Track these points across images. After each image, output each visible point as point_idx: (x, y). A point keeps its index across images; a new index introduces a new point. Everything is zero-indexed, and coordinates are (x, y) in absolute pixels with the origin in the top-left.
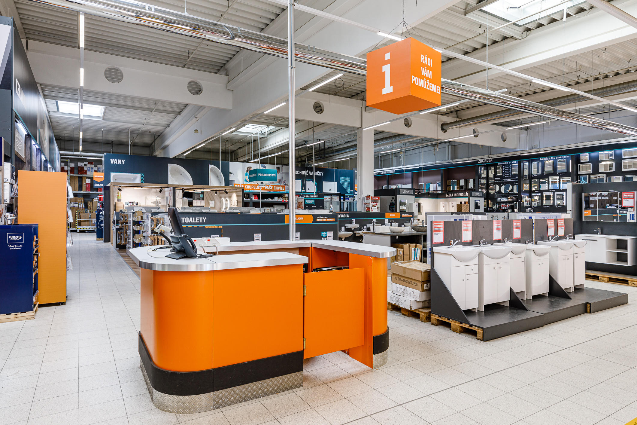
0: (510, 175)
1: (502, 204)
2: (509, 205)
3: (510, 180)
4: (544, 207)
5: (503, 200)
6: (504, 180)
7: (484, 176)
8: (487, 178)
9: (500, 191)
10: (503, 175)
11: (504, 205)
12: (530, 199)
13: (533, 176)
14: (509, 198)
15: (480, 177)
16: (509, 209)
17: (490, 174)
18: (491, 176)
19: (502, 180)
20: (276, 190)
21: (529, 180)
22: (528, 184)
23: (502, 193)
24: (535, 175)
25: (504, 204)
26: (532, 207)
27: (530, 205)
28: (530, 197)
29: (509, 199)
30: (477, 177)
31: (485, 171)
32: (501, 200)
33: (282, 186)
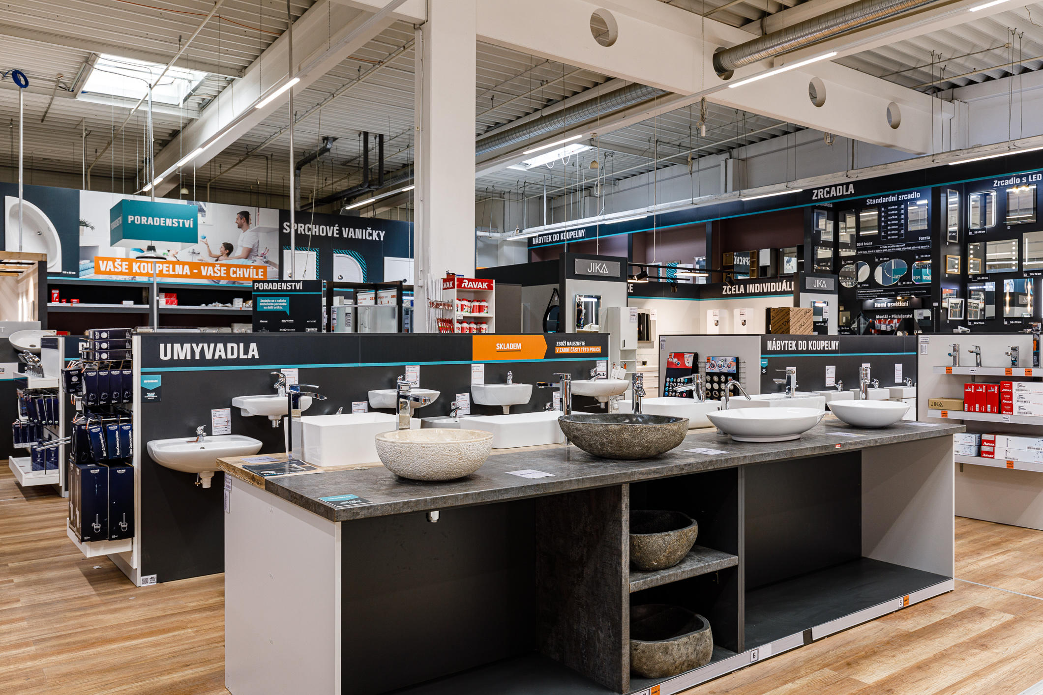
0: (903, 232)
1: (878, 317)
2: (899, 319)
3: (901, 247)
4: (1006, 323)
5: (883, 303)
6: (885, 249)
7: (828, 237)
8: (836, 245)
9: (871, 279)
10: (883, 234)
11: (885, 319)
12: (963, 300)
13: (970, 233)
14: (899, 298)
15: (817, 242)
16: (899, 329)
17: (842, 233)
18: (845, 237)
19: (878, 249)
20: (236, 277)
21: (961, 246)
22: (959, 257)
23: (878, 286)
24: (978, 230)
25: (882, 317)
26: (970, 324)
27: (962, 318)
28: (964, 294)
29: (898, 301)
30: (809, 240)
31: (830, 226)
32: (877, 305)
33: (257, 268)
